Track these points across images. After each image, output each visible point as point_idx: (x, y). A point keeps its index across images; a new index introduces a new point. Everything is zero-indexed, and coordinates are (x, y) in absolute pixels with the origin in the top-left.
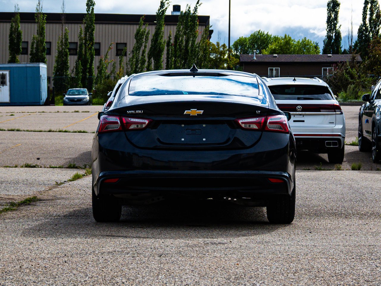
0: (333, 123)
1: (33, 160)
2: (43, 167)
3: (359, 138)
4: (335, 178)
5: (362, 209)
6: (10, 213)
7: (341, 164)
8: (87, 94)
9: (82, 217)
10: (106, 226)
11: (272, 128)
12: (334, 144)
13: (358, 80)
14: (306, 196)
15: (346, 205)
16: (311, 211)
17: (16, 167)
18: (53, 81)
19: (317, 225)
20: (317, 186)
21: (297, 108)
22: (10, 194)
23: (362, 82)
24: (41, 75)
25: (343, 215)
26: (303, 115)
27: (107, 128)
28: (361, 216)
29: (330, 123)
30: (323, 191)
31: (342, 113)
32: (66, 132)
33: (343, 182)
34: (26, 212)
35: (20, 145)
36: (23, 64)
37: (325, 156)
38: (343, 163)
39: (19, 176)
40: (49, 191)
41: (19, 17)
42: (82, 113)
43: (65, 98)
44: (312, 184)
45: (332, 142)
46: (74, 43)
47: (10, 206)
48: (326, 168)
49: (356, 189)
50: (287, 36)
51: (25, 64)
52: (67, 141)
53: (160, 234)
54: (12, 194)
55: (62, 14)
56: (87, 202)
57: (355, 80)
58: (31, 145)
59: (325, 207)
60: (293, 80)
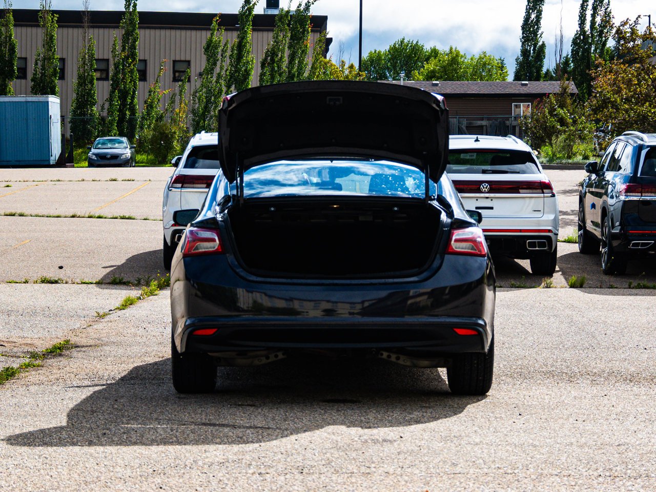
0: (540, 211)
1: (52, 270)
2: (70, 282)
3: (579, 232)
4: (546, 303)
5: (594, 363)
6: (33, 373)
7: (551, 276)
8: (127, 147)
9: (150, 381)
10: (195, 402)
11: (459, 248)
12: (541, 245)
13: (572, 128)
14: (501, 338)
15: (567, 355)
16: (514, 367)
17: (26, 282)
18: (69, 123)
19: (527, 397)
20: (518, 320)
21: (482, 186)
22: (26, 335)
23: (580, 130)
24: (51, 116)
25: (564, 375)
26: (492, 199)
27: (197, 248)
28: (595, 377)
29: (535, 211)
30: (527, 329)
31: (553, 195)
32: (99, 217)
33: (558, 311)
34: (59, 372)
35: (27, 241)
36: (20, 97)
37: (526, 264)
38: (554, 274)
39: (34, 300)
40: (88, 328)
41: (12, 18)
42: (123, 182)
43: (91, 153)
44: (509, 317)
45: (538, 242)
46: (103, 60)
47: (29, 358)
48: (528, 284)
49: (580, 326)
50: (454, 50)
51: (23, 97)
52: (104, 235)
53: (285, 420)
54: (29, 336)
55: (83, 12)
56: (153, 350)
57: (568, 128)
58: (47, 241)
59: (535, 361)
60: (474, 140)
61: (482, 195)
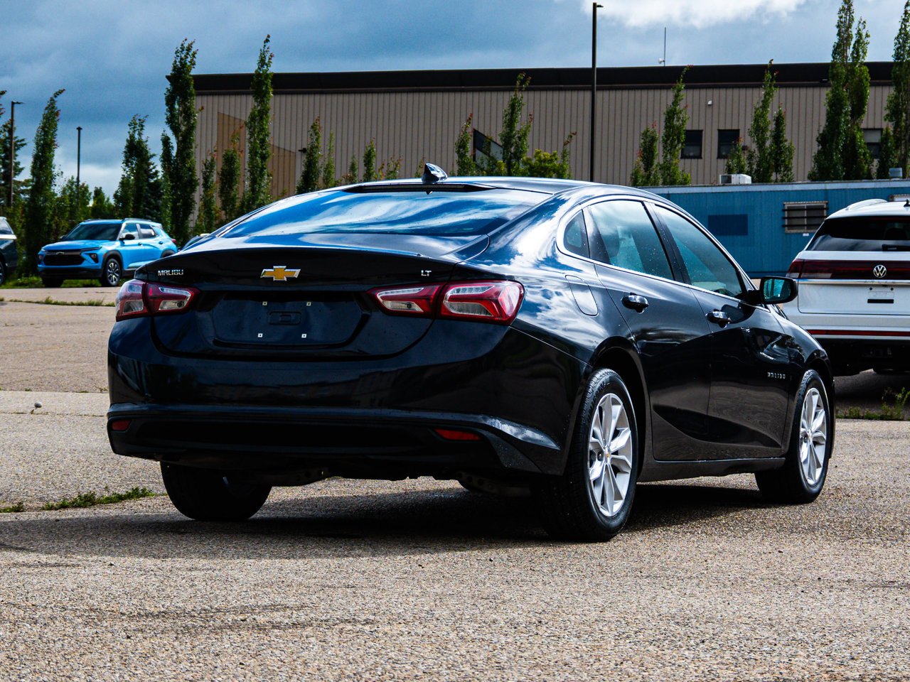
21: (874, 269)
26: (892, 287)
60: (904, 204)
61: (876, 282)
